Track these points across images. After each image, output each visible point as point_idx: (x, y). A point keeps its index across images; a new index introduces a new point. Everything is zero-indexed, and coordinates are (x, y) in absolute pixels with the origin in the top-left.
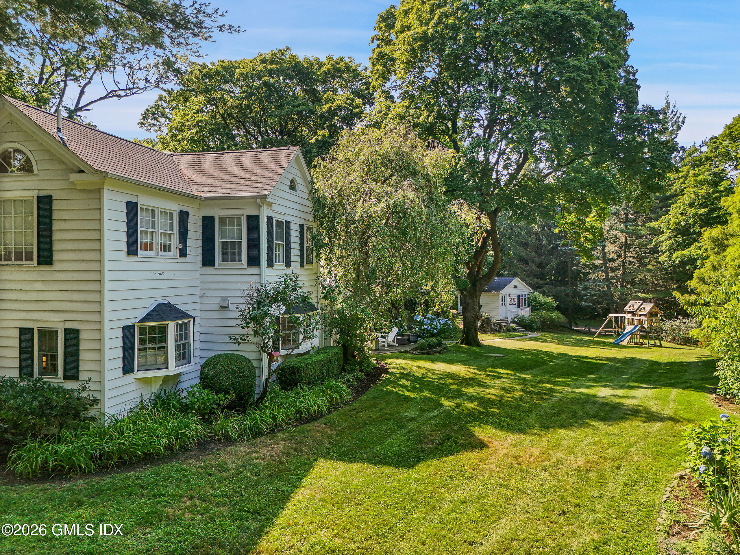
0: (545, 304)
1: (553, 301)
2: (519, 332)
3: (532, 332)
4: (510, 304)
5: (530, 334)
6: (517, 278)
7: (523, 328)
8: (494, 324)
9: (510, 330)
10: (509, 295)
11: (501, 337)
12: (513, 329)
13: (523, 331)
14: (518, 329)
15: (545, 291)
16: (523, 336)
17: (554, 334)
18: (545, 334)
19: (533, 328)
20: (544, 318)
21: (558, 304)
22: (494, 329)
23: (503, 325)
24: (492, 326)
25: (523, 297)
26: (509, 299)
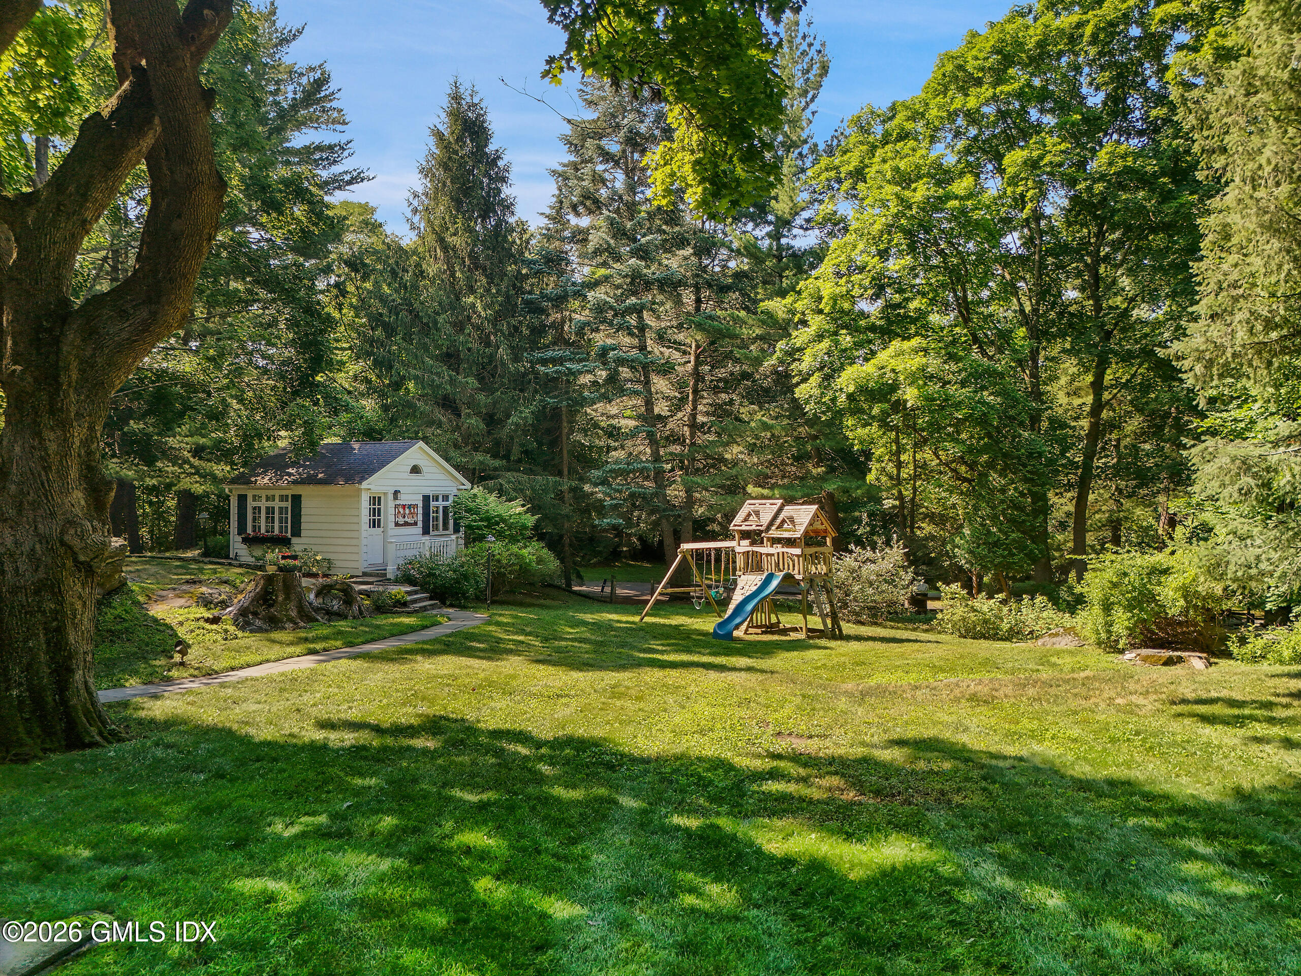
0: (504, 521)
1: (526, 512)
2: (416, 611)
3: (463, 607)
4: (397, 524)
5: (450, 620)
6: (421, 444)
7: (431, 599)
8: (322, 591)
9: (380, 608)
10: (396, 493)
11: (318, 646)
12: (398, 601)
13: (433, 607)
14: (415, 601)
15: (501, 485)
16: (424, 627)
17: (530, 613)
18: (501, 615)
19: (464, 594)
20: (499, 561)
21: (538, 521)
22: (317, 610)
23: (361, 592)
24: (312, 596)
25: (441, 503)
26: (396, 506)
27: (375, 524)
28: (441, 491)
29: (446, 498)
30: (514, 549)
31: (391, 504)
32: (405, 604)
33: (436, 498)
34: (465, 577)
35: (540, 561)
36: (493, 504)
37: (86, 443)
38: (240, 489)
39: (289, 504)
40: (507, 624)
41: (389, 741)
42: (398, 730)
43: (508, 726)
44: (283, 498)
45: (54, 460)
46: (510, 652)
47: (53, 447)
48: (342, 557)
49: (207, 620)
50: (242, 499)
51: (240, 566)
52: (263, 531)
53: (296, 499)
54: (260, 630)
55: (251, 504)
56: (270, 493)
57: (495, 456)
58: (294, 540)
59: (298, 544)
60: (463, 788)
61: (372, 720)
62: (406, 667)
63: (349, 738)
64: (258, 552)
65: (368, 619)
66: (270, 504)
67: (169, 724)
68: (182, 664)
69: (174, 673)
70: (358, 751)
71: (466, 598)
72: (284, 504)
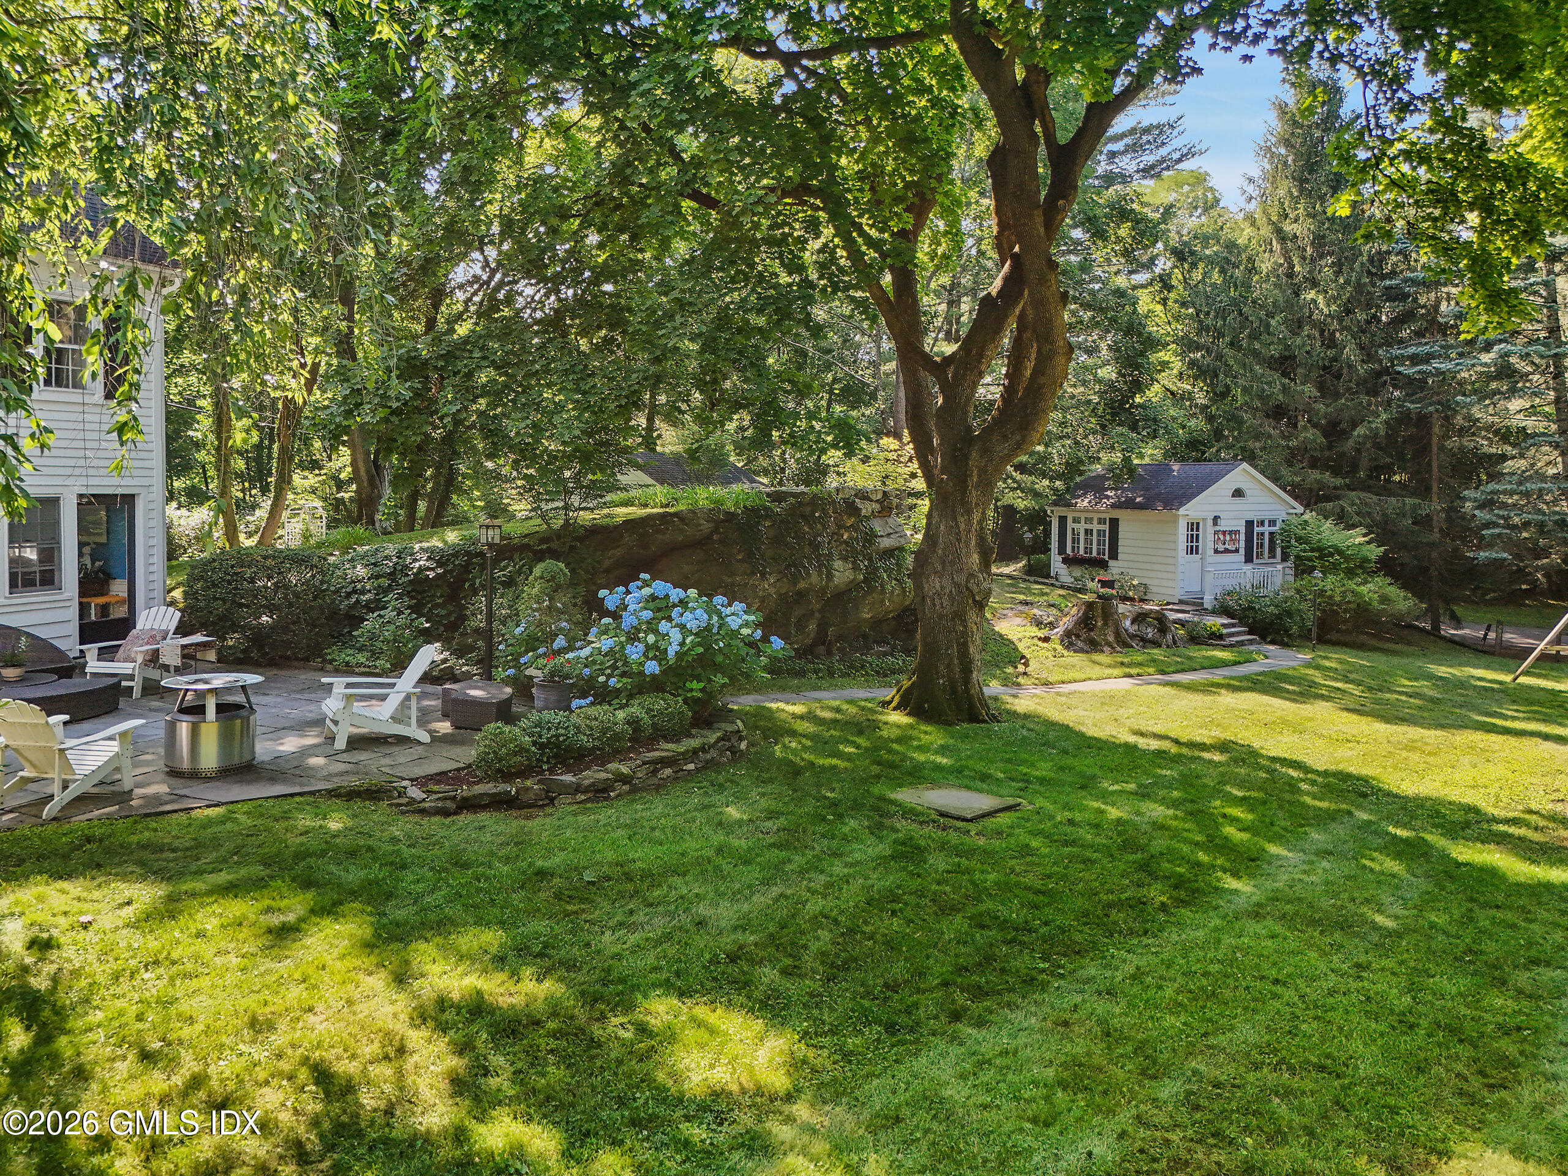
0: (1340, 552)
1: (1369, 543)
2: (1231, 646)
3: (1284, 645)
4: (1216, 551)
5: (1267, 657)
6: (1245, 465)
7: (1249, 633)
8: (1140, 618)
9: (1195, 639)
10: (1216, 519)
11: (1134, 671)
12: (1213, 633)
13: (1251, 642)
14: (1232, 635)
15: (1343, 509)
16: (1237, 663)
17: (1362, 659)
18: (1326, 658)
19: (1286, 631)
20: (1331, 597)
21: (1386, 553)
22: (1133, 637)
23: (1175, 622)
24: (1128, 623)
25: (1267, 529)
26: (1216, 533)
27: (1192, 550)
28: (1267, 516)
29: (1273, 523)
30: (1351, 585)
31: (1211, 529)
32: (1221, 637)
33: (1262, 523)
34: (1289, 614)
35: (1384, 599)
36: (1328, 532)
37: (980, 522)
38: (1060, 511)
39: (1106, 527)
40: (1330, 669)
41: (1185, 751)
42: (1192, 745)
43: (1286, 756)
44: (1101, 521)
45: (963, 534)
46: (1322, 697)
47: (962, 526)
48: (1156, 582)
49: (1040, 639)
50: (1063, 520)
51: (1062, 587)
52: (1082, 552)
53: (1114, 523)
54: (1081, 651)
55: (1070, 525)
56: (1089, 515)
57: (1336, 473)
58: (1111, 563)
59: (1115, 568)
60: (1233, 786)
61: (1172, 735)
62: (1208, 699)
63: (1154, 744)
64: (1078, 572)
65: (1182, 650)
66: (1089, 526)
67: (1026, 716)
68: (1025, 673)
69: (1021, 680)
70: (1160, 754)
71: (1290, 636)
72: (1101, 527)
